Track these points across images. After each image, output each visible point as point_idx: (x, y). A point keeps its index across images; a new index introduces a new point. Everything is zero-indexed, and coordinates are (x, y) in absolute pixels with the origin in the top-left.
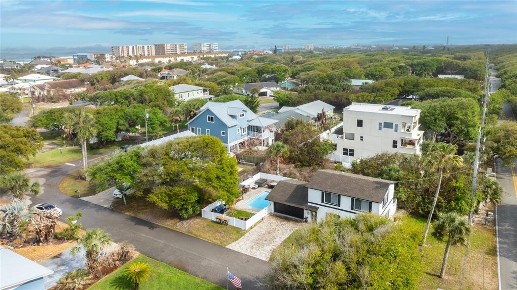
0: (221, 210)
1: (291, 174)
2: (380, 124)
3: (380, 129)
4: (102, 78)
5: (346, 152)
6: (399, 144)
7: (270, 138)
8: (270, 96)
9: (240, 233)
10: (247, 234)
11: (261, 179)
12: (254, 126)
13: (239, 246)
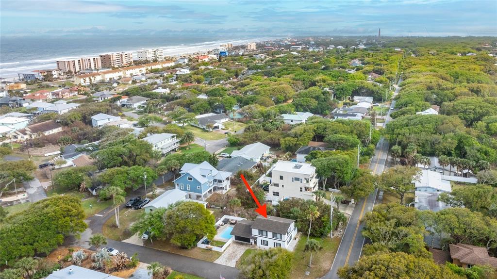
0: (207, 242)
1: (242, 215)
2: (293, 178)
3: (293, 181)
4: (75, 118)
5: (274, 194)
6: (303, 189)
7: (227, 185)
8: (222, 129)
9: (219, 254)
10: (223, 254)
11: (225, 219)
13: (220, 261)
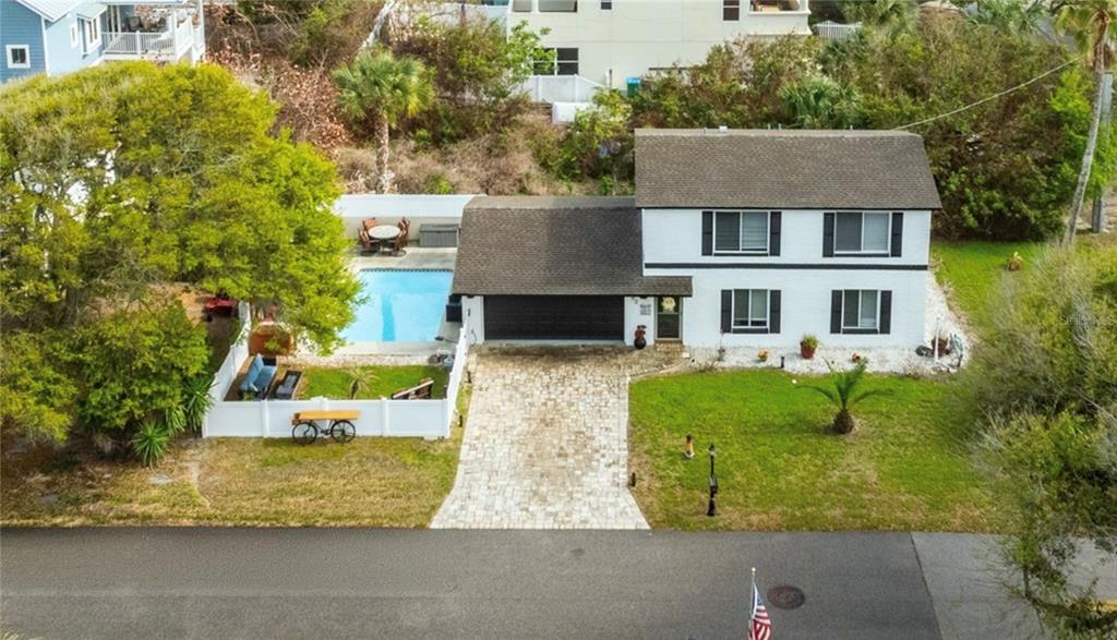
1: (434, 179)
6: (745, 3)
7: (193, 50)
10: (465, 453)
12: (115, 7)
